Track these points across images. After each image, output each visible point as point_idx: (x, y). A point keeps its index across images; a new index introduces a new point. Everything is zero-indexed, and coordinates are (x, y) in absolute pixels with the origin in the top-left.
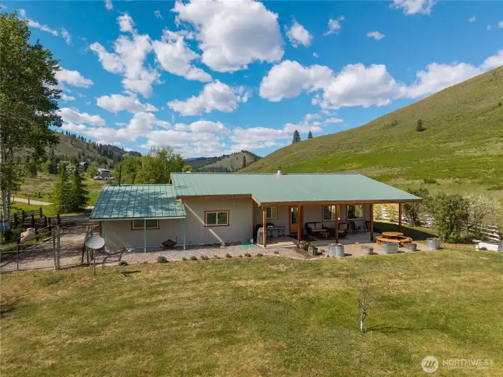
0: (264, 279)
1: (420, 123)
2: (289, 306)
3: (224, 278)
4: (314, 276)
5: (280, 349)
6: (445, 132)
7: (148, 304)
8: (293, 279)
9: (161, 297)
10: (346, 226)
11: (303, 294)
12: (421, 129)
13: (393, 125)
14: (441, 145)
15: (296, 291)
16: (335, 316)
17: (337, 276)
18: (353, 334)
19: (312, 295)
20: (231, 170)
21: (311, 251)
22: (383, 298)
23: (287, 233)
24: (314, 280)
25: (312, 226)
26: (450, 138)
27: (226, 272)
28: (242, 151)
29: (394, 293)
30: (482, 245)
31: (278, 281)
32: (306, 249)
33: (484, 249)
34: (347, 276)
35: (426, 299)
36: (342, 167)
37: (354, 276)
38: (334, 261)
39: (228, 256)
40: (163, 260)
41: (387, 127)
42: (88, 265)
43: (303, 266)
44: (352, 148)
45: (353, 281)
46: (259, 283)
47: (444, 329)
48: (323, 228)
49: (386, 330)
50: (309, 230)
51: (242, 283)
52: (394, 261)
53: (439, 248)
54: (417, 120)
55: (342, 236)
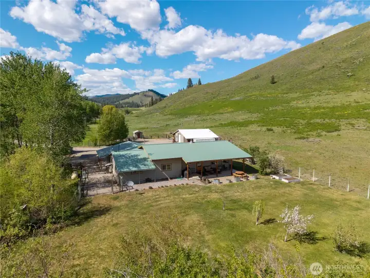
0: (191, 194)
1: (273, 78)
2: (202, 204)
3: (177, 195)
4: (208, 192)
5: (202, 216)
6: (288, 86)
7: (157, 205)
8: (202, 194)
9: (159, 203)
10: (221, 167)
11: (206, 200)
12: (273, 83)
13: (256, 78)
14: (284, 96)
15: (203, 199)
16: (216, 206)
17: (217, 192)
18: (222, 211)
19: (209, 200)
20: (141, 104)
21: (207, 182)
22: (232, 200)
23: (196, 171)
24: (209, 194)
25: (206, 168)
26: (290, 90)
27: (177, 192)
28: (149, 90)
29: (235, 198)
30: (274, 176)
31: (197, 195)
32: (205, 180)
33: (274, 178)
34: (220, 192)
35: (245, 199)
36: (221, 111)
37: (223, 192)
38: (216, 186)
39: (175, 185)
40: (151, 188)
41: (252, 79)
42: (123, 191)
43: (204, 188)
44: (228, 95)
45: (222, 194)
46: (190, 196)
47: (246, 209)
48: (211, 168)
49: (231, 210)
50: (205, 170)
51: (184, 196)
52: (238, 185)
53: (257, 178)
54: (271, 75)
55: (219, 172)
